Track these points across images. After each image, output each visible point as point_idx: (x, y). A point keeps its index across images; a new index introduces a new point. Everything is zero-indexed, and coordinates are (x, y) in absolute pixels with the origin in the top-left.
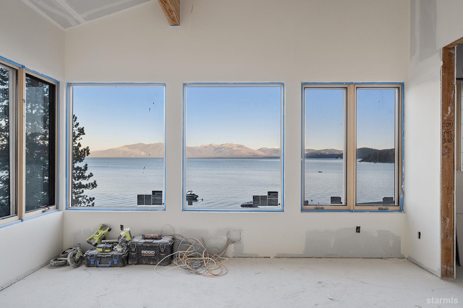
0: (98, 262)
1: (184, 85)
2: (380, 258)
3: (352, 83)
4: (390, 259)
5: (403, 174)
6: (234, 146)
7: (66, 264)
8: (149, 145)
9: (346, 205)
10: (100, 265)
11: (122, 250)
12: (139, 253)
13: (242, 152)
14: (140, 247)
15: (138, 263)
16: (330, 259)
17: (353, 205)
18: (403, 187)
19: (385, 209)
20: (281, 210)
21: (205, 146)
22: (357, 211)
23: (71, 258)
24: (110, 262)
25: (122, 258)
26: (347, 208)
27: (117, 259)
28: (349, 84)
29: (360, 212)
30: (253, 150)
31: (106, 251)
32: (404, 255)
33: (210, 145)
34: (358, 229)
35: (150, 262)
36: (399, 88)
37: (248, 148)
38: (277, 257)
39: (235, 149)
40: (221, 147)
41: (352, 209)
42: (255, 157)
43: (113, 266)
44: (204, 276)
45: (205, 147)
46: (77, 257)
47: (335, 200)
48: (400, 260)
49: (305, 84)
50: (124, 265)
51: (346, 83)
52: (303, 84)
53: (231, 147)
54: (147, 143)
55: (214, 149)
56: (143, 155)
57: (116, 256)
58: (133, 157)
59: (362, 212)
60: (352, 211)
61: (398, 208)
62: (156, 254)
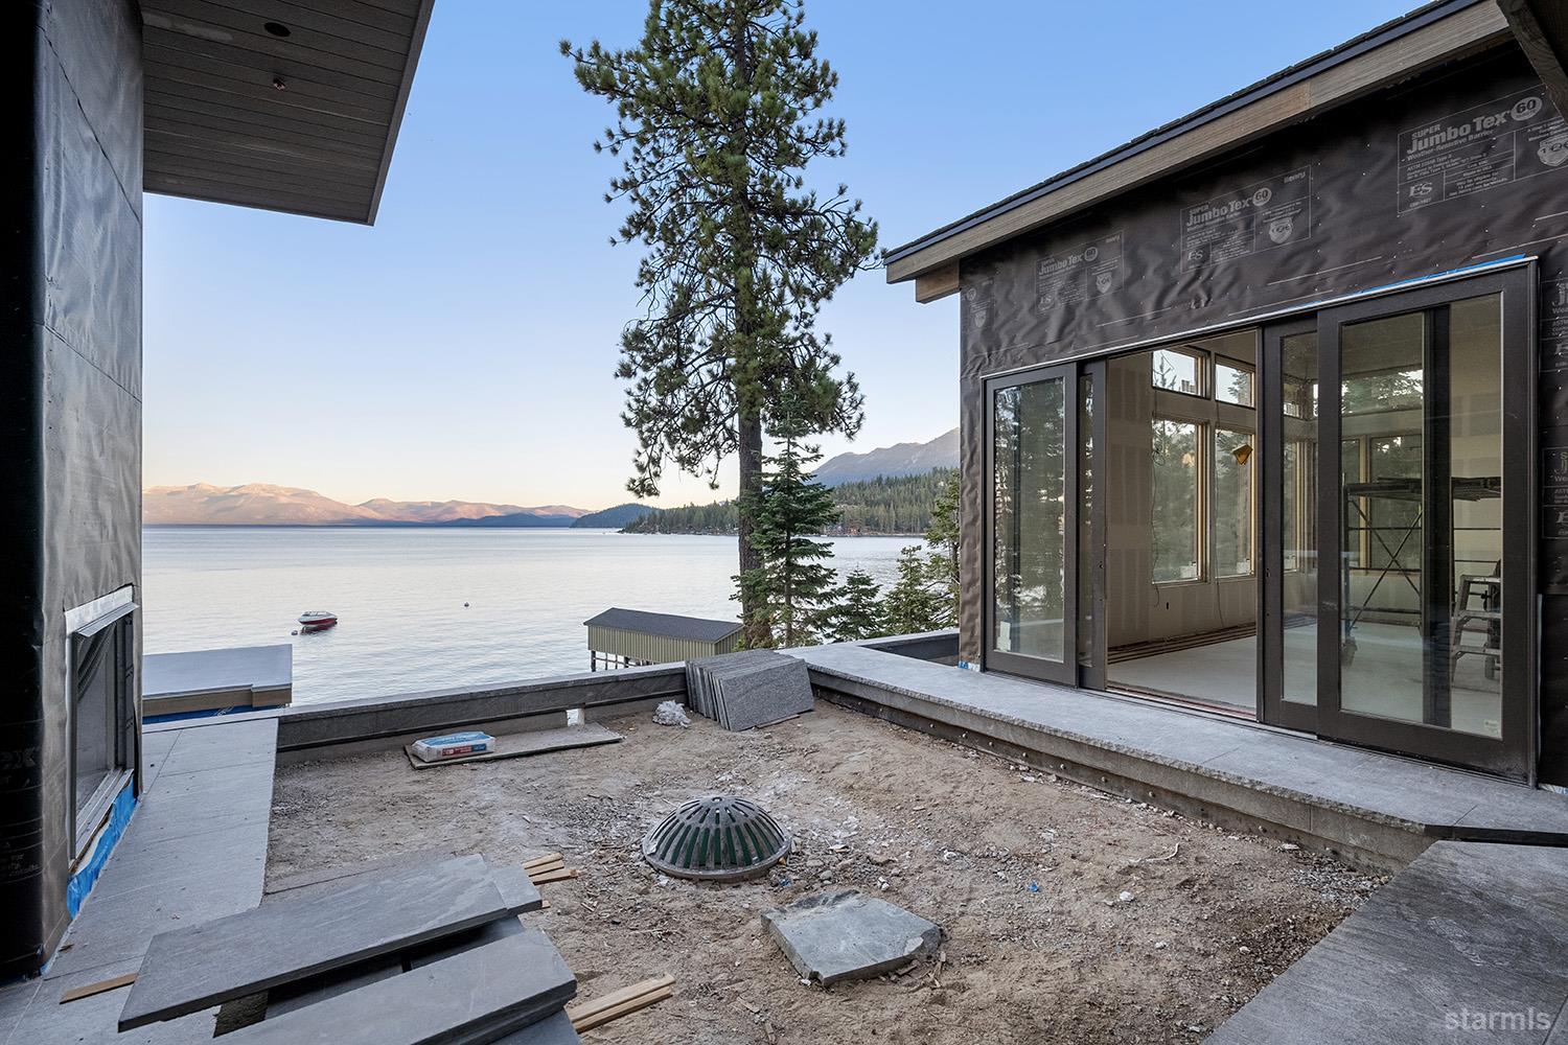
33: (190, 487)
39: (284, 500)
40: (232, 494)
55: (206, 499)
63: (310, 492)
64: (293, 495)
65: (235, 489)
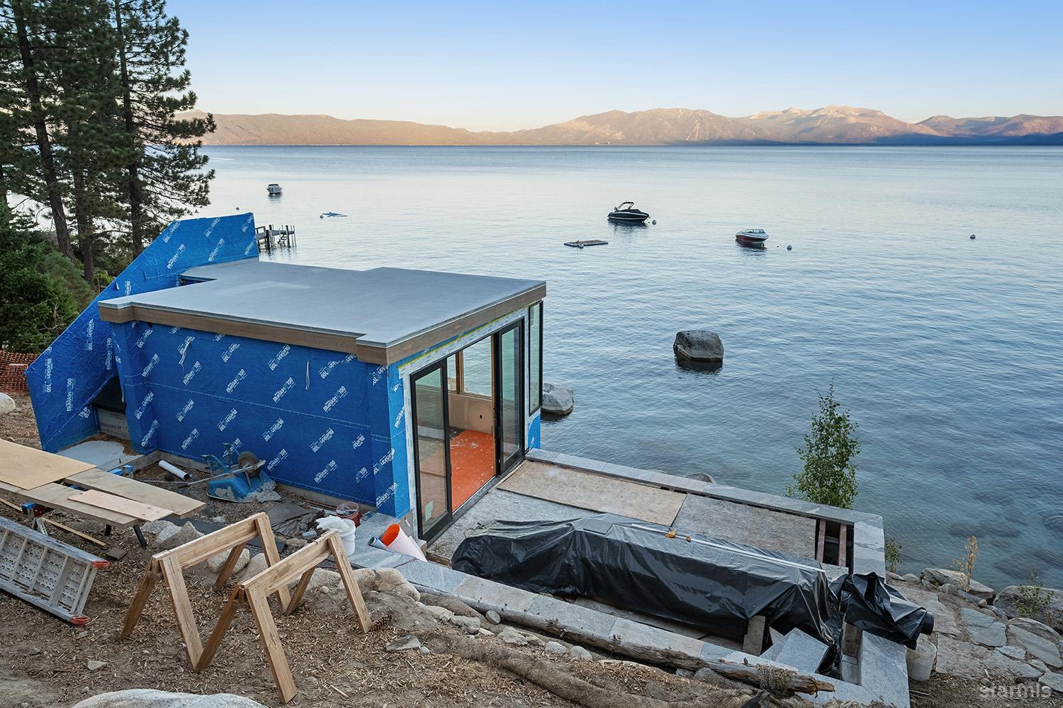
6: (851, 114)
21: (769, 116)
33: (784, 112)
37: (891, 119)
39: (853, 119)
40: (813, 116)
53: (844, 116)
56: (620, 138)
63: (875, 112)
64: (860, 115)
65: (815, 111)
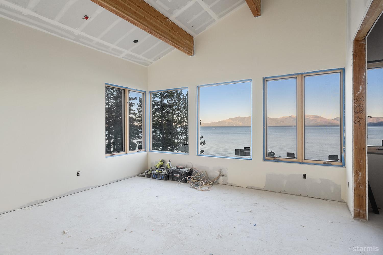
0: (156, 177)
1: (198, 87)
2: (323, 199)
3: (300, 74)
4: (331, 201)
5: (344, 138)
6: (311, 117)
7: (144, 176)
8: (245, 118)
9: (297, 159)
10: (157, 178)
11: (166, 172)
12: (173, 175)
13: (318, 121)
14: (173, 172)
15: (173, 180)
16: (281, 194)
17: (301, 159)
18: (344, 148)
19: (328, 164)
20: (251, 159)
22: (305, 163)
23: (146, 173)
24: (160, 177)
25: (165, 176)
26: (297, 161)
27: (163, 176)
28: (298, 74)
29: (307, 164)
30: (328, 120)
31: (159, 172)
32: (344, 200)
33: (290, 117)
34: (304, 176)
35: (178, 180)
36: (341, 72)
37: (324, 118)
38: (248, 188)
39: (311, 119)
41: (301, 161)
42: (331, 125)
43: (161, 179)
44: (197, 190)
45: (286, 118)
46: (149, 173)
47: (290, 155)
48: (339, 203)
49: (266, 78)
50: (166, 180)
51: (296, 74)
52: (264, 79)
53: (309, 117)
54: (243, 117)
55: (293, 119)
56: (241, 124)
57: (163, 175)
58: (234, 126)
59: (309, 164)
60: (301, 163)
61: (340, 164)
62: (180, 176)
64: (314, 117)
